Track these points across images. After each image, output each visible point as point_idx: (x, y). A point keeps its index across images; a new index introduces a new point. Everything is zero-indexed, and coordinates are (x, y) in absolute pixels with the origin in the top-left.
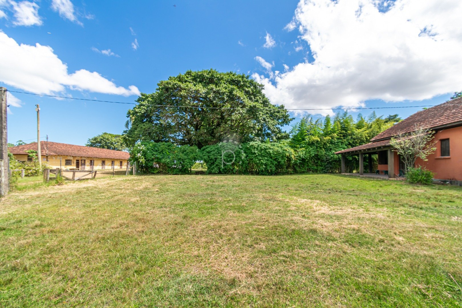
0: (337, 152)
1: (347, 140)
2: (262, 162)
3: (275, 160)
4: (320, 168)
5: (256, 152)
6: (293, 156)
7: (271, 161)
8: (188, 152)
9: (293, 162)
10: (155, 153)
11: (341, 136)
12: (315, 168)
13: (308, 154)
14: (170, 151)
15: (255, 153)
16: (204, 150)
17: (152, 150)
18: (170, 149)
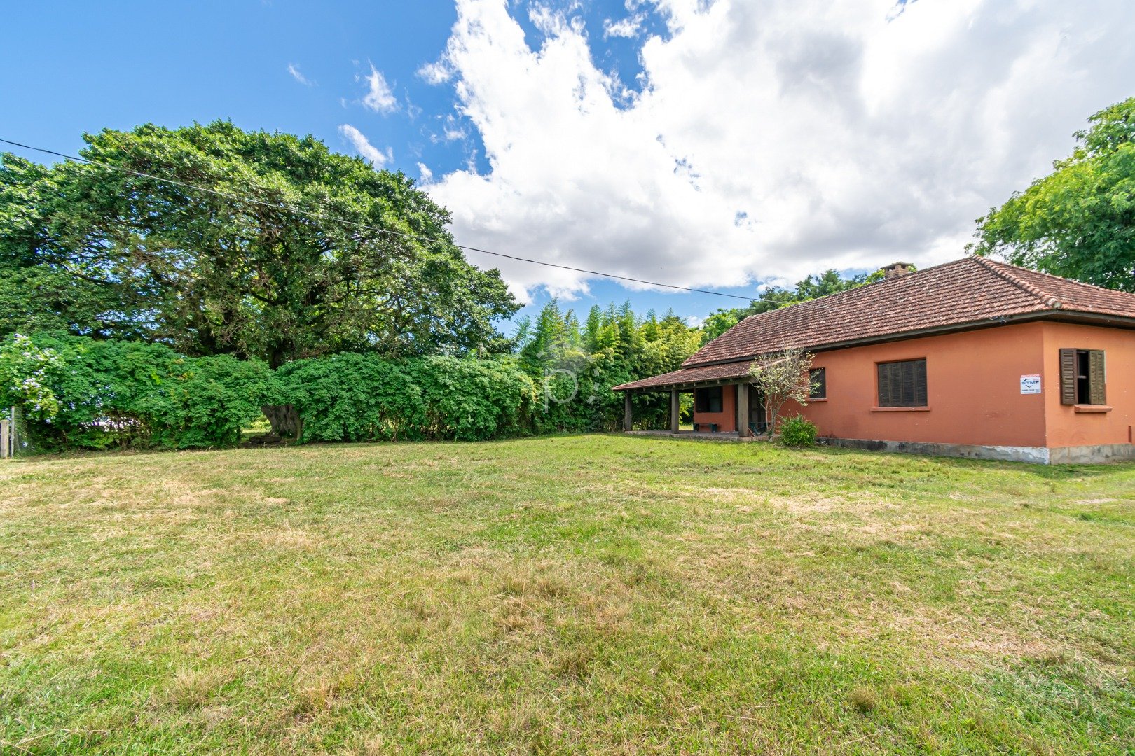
0: (617, 388)
1: (632, 362)
2: (465, 408)
3: (496, 403)
4: (580, 421)
5: (449, 382)
6: (533, 394)
7: (486, 406)
8: (237, 379)
9: (533, 407)
10: (101, 377)
11: (620, 353)
12: (573, 421)
13: (563, 390)
14: (162, 373)
15: (446, 386)
16: (289, 372)
17: (90, 366)
18: (166, 367)
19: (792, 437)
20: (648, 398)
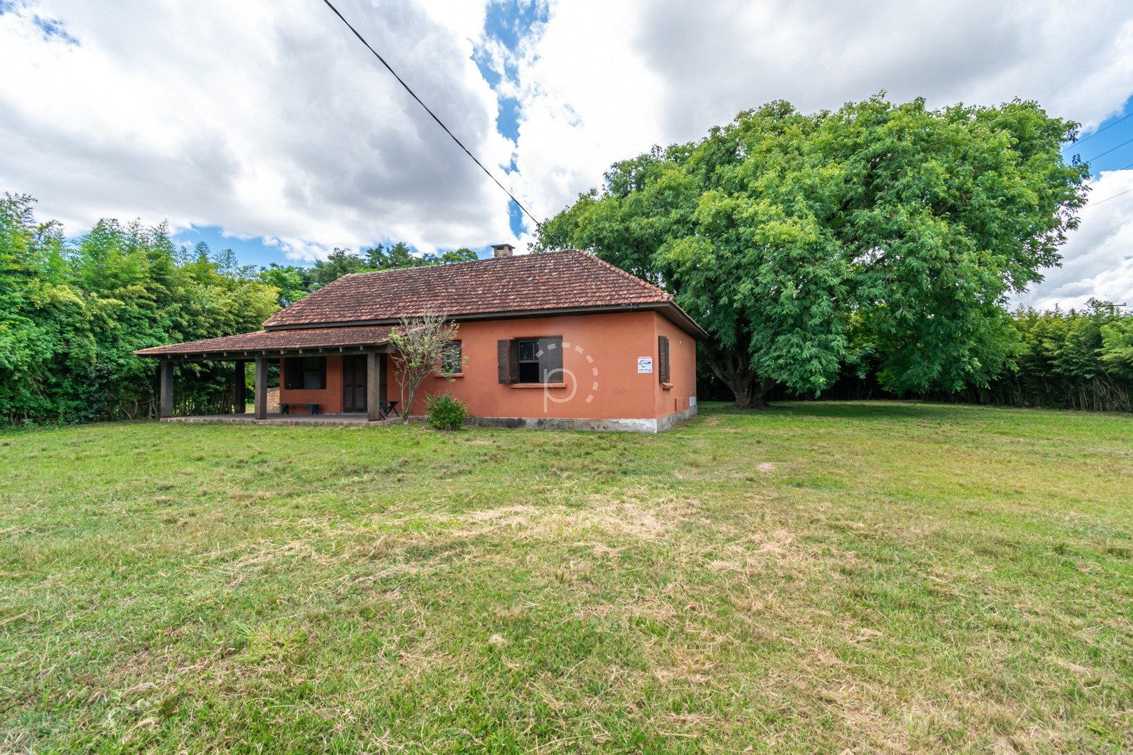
1: (171, 314)
4: (64, 404)
11: (150, 299)
13: (25, 351)
19: (444, 419)
20: (198, 368)
